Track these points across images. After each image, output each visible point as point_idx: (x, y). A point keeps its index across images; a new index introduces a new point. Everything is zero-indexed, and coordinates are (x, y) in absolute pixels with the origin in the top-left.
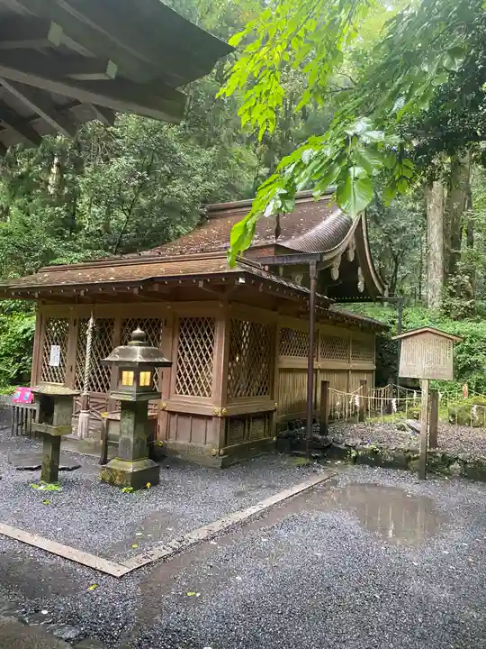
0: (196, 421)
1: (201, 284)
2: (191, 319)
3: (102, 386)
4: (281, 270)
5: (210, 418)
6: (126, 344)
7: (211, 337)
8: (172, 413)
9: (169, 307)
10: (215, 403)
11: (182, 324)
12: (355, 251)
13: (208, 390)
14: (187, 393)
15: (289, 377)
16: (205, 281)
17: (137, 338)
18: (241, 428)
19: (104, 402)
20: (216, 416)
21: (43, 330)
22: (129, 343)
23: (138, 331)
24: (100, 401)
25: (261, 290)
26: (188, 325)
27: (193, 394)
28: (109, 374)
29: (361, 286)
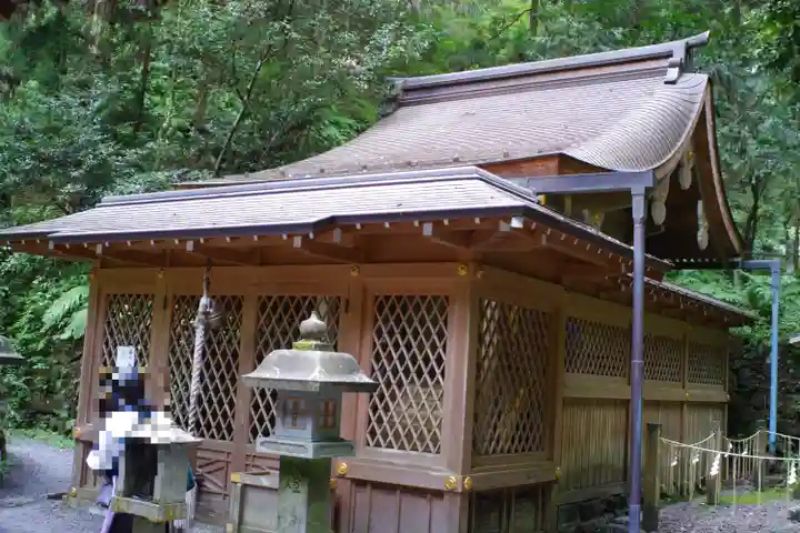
0: (408, 500)
1: (428, 229)
2: (399, 298)
3: (219, 427)
4: (568, 203)
5: (438, 494)
6: (289, 346)
7: (441, 335)
8: (360, 483)
9: (354, 274)
10: (451, 467)
11: (380, 309)
12: (692, 170)
13: (435, 440)
14: (390, 446)
15: (581, 416)
16: (437, 225)
17: (309, 336)
18: (494, 515)
19: (222, 457)
20: (452, 492)
21: (101, 319)
22: (294, 343)
23: (313, 322)
24: (214, 457)
25: (544, 242)
26: (392, 309)
27: (402, 447)
28: (231, 404)
29: (702, 237)
